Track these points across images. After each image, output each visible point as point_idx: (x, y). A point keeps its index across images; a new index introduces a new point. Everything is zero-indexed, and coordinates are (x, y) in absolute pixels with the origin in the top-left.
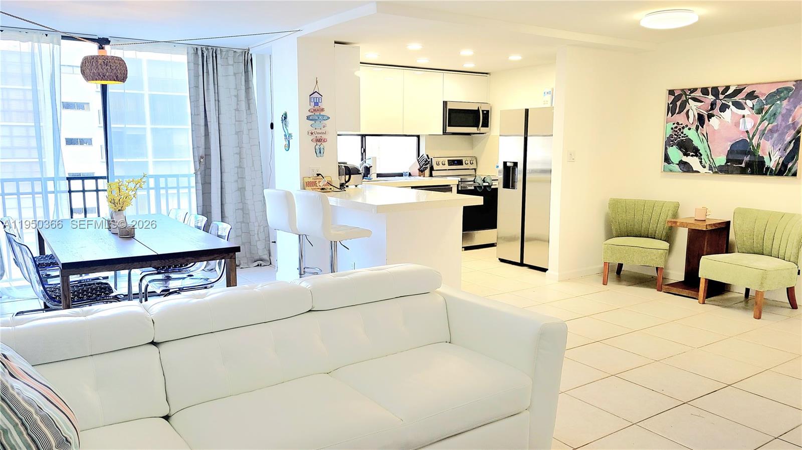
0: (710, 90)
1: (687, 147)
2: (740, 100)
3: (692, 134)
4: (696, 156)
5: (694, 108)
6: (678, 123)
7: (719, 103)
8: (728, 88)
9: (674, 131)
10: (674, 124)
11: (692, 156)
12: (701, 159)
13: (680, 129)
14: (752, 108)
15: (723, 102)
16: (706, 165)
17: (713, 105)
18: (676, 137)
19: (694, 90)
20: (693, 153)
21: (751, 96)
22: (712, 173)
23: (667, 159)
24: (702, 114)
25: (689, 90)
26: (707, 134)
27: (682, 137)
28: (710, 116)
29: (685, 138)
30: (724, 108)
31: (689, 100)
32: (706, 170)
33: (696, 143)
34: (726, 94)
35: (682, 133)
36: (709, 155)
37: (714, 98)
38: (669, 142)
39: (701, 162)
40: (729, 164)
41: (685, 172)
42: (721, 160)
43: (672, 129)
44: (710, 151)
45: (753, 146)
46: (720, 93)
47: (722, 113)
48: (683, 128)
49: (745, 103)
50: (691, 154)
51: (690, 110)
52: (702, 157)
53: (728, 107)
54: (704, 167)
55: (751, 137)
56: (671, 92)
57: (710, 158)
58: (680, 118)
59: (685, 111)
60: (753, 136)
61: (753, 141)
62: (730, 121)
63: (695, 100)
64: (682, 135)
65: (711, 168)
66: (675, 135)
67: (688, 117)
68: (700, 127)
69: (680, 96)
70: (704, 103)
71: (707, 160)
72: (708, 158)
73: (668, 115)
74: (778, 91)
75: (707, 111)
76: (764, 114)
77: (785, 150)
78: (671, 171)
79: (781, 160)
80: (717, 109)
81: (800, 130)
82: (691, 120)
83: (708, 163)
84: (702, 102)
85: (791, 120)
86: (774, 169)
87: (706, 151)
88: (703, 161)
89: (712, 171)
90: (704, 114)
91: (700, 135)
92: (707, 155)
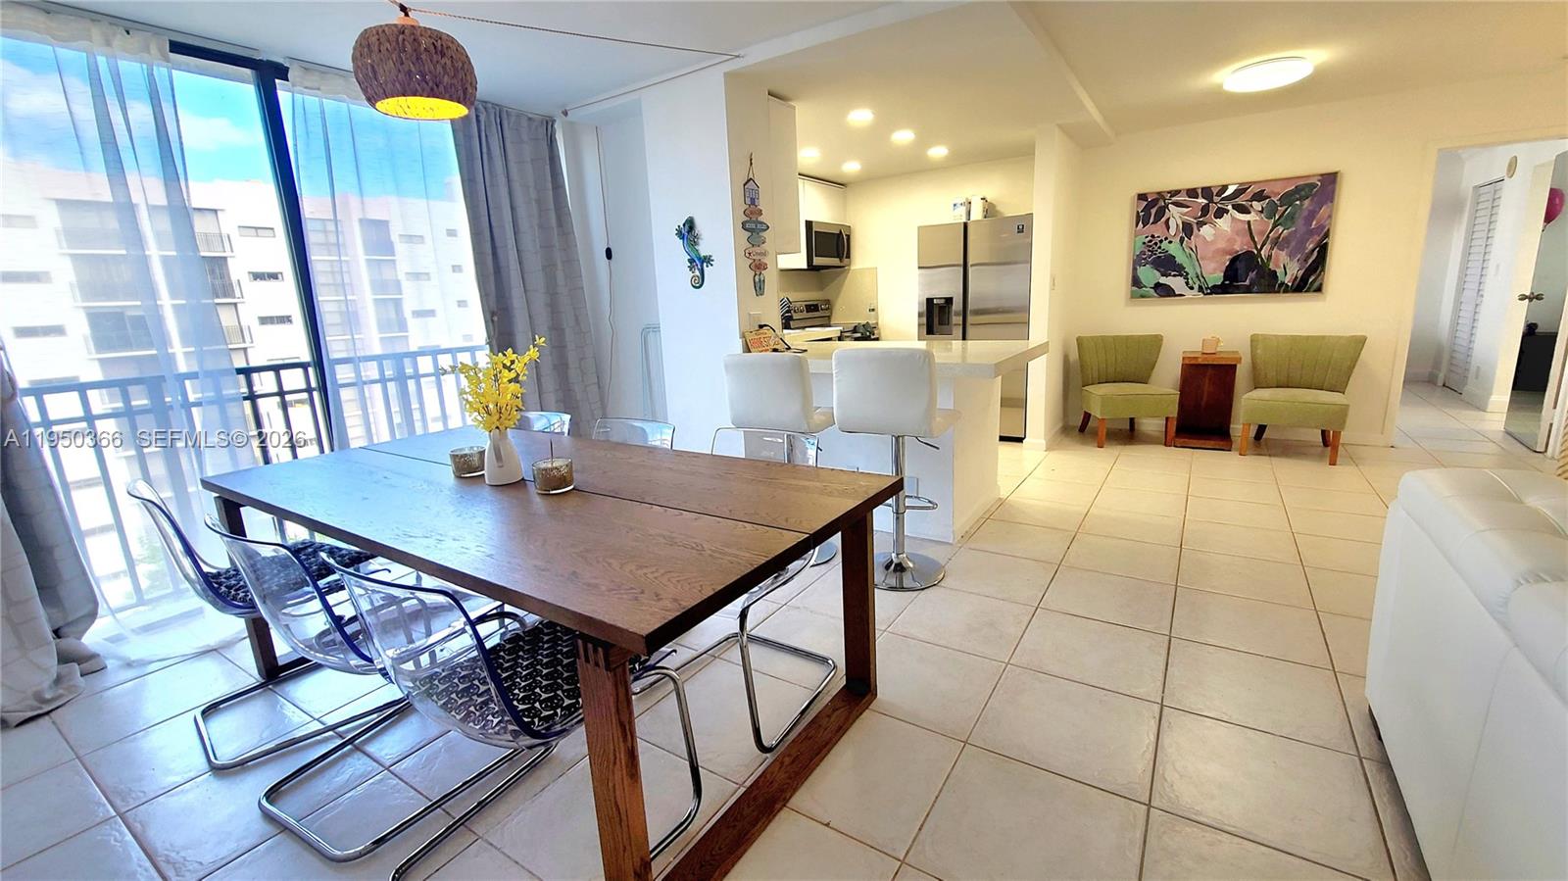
0: (1200, 191)
1: (1168, 265)
2: (1244, 203)
3: (1174, 249)
4: (1181, 275)
5: (1177, 216)
6: (1153, 236)
7: (1213, 208)
8: (1225, 188)
9: (1148, 246)
10: (1146, 237)
11: (1174, 276)
12: (1188, 279)
13: (1156, 244)
14: (1262, 212)
15: (1220, 205)
16: (1194, 286)
17: (1205, 210)
18: (1150, 253)
19: (1177, 192)
20: (1175, 273)
21: (1259, 196)
22: (1202, 295)
23: (1136, 282)
24: (1189, 222)
25: (1168, 193)
26: (1196, 247)
27: (1160, 253)
28: (1200, 224)
29: (1163, 254)
30: (1221, 213)
31: (1170, 205)
32: (1195, 291)
33: (1180, 259)
34: (1223, 196)
35: (1160, 248)
36: (1199, 273)
37: (1206, 201)
38: (1138, 261)
39: (1187, 283)
40: (1227, 282)
41: (1161, 296)
42: (1216, 277)
43: (1144, 243)
44: (1201, 268)
45: (1262, 259)
46: (1214, 194)
47: (1217, 220)
48: (1161, 241)
49: (1251, 206)
50: (1173, 273)
51: (1172, 218)
52: (1189, 276)
53: (1227, 211)
54: (1192, 288)
56: (1142, 197)
57: (1200, 276)
58: (1157, 230)
59: (1163, 219)
60: (1261, 248)
61: (1262, 252)
62: (1230, 230)
63: (1178, 204)
64: (1159, 250)
65: (1200, 289)
66: (1149, 251)
67: (1168, 228)
68: (1186, 239)
69: (1154, 202)
70: (1191, 208)
71: (1195, 280)
72: (1198, 277)
73: (1137, 226)
74: (1298, 189)
75: (1195, 219)
76: (1277, 217)
77: (1306, 261)
78: (1142, 296)
79: (1301, 273)
80: (1211, 214)
81: (1327, 235)
82: (1172, 231)
83: (1198, 283)
84: (1189, 207)
85: (1314, 223)
86: (1290, 284)
87: (1194, 269)
88: (1190, 281)
89: (1204, 293)
90: (1192, 222)
91: (1185, 249)
92: (1197, 274)
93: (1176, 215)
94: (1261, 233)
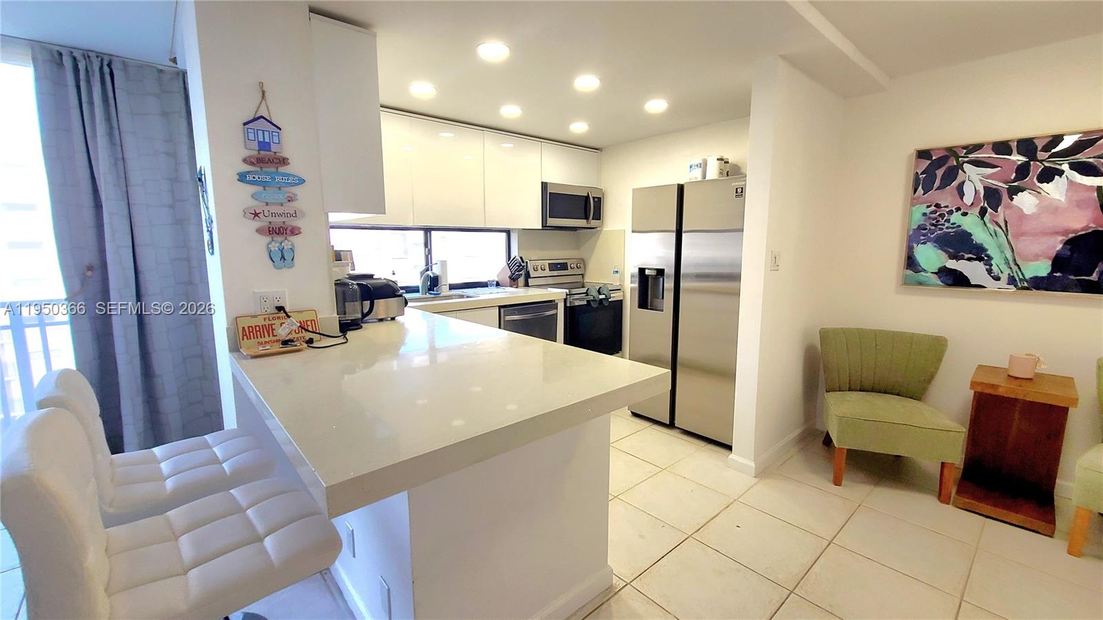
0: (1014, 145)
1: (960, 244)
2: (1091, 160)
3: (970, 224)
4: (980, 259)
5: (976, 178)
6: (937, 206)
7: (1036, 168)
8: (1057, 139)
9: (930, 218)
10: (928, 207)
11: (969, 259)
12: (991, 265)
13: (942, 216)
15: (1048, 164)
16: (1000, 275)
17: (1023, 171)
18: (933, 228)
19: (978, 147)
20: (970, 256)
22: (1014, 289)
23: (911, 263)
24: (995, 187)
25: (964, 148)
26: (1006, 222)
27: (947, 228)
28: (1013, 192)
29: (954, 230)
30: (1049, 175)
31: (966, 166)
32: (1003, 283)
33: (980, 235)
34: (1054, 150)
35: (948, 221)
36: (1010, 259)
37: (1023, 159)
38: (917, 235)
39: (990, 271)
40: (1058, 274)
41: (949, 285)
42: (1039, 266)
43: (924, 214)
44: (1013, 251)
46: (1039, 148)
47: (1043, 185)
48: (951, 212)
50: (967, 256)
51: (967, 183)
52: (992, 262)
53: (1061, 173)
54: (997, 279)
56: (923, 154)
57: (1011, 263)
58: (946, 198)
59: (955, 184)
62: (1063, 199)
63: (978, 163)
64: (947, 225)
65: (1012, 281)
66: (933, 225)
67: (961, 194)
68: (989, 210)
69: (942, 161)
70: (999, 168)
71: (1003, 267)
72: (1007, 264)
73: (915, 191)
75: (1006, 183)
78: (920, 284)
80: (1031, 178)
82: (968, 198)
83: (1007, 272)
84: (997, 167)
87: (1002, 252)
88: (994, 268)
89: (1016, 286)
90: (1000, 188)
91: (988, 225)
92: (1006, 259)
93: (974, 179)
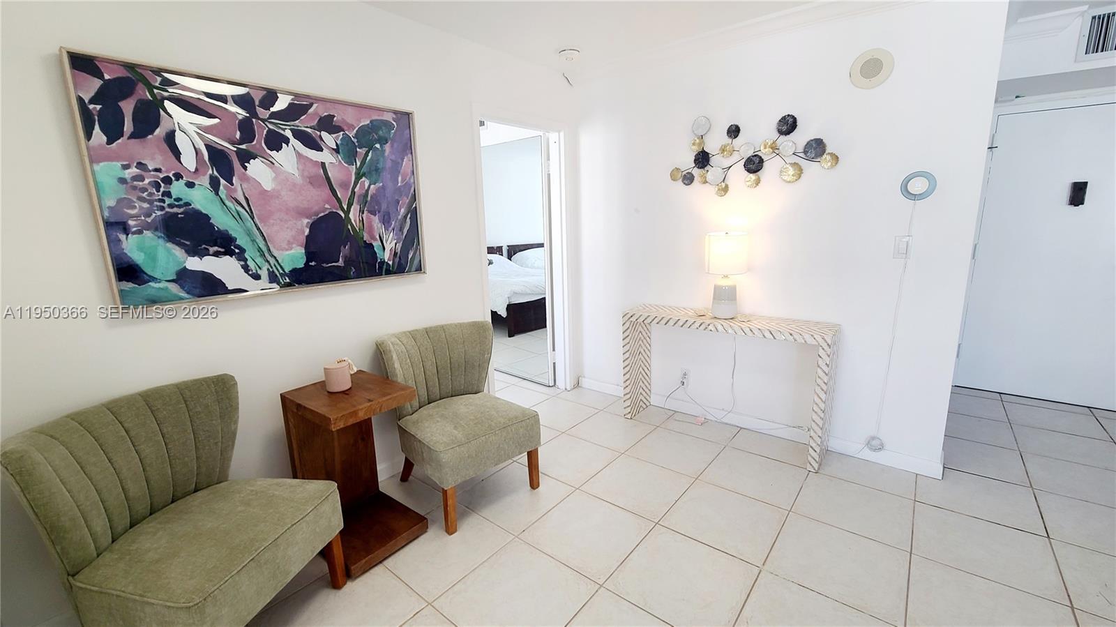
1: (196, 232)
2: (309, 130)
3: (201, 198)
4: (231, 253)
6: (140, 165)
7: (261, 130)
8: (271, 95)
9: (135, 188)
10: (126, 167)
11: (216, 254)
12: (245, 260)
13: (154, 185)
14: (337, 151)
15: (271, 127)
16: (259, 272)
17: (247, 130)
18: (146, 205)
20: (216, 248)
22: (278, 288)
23: (127, 272)
24: (220, 147)
25: (153, 72)
26: (247, 200)
27: (171, 206)
28: (245, 157)
29: (182, 210)
30: (276, 142)
31: (167, 104)
32: (264, 281)
33: (221, 220)
34: (272, 109)
35: (168, 194)
36: (264, 249)
39: (246, 268)
40: (313, 264)
41: (198, 297)
42: (293, 256)
43: (122, 181)
44: (265, 239)
45: (352, 225)
46: (257, 103)
47: (273, 153)
48: (167, 181)
49: (320, 136)
50: (213, 249)
51: (179, 135)
52: (246, 255)
53: (287, 141)
54: (257, 277)
55: (345, 207)
56: (84, 65)
57: (267, 255)
58: (152, 155)
59: (159, 132)
60: (350, 205)
61: (351, 215)
62: (296, 174)
63: (185, 105)
64: (168, 201)
65: (273, 278)
66: (141, 199)
67: (177, 153)
68: (222, 181)
69: (123, 86)
70: (217, 121)
71: (259, 260)
72: (263, 255)
73: (89, 135)
74: (375, 126)
75: (233, 143)
76: (358, 164)
77: (401, 230)
78: (153, 301)
79: (399, 246)
80: (259, 142)
81: (414, 198)
82: (189, 161)
83: (265, 267)
84: (214, 117)
85: (400, 179)
86: (391, 263)
87: (253, 241)
88: (251, 263)
89: (279, 283)
90: (226, 150)
91: (227, 203)
92: (260, 250)
93: (187, 130)
94: (344, 185)
